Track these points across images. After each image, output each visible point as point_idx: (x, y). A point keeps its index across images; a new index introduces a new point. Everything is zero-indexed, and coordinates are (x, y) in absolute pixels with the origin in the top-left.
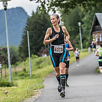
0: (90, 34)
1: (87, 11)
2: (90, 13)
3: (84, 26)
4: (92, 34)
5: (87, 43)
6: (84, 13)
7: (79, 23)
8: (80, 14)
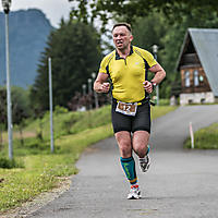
0: (175, 71)
1: (171, 24)
2: (178, 28)
3: (165, 53)
4: (179, 70)
5: (169, 88)
6: (166, 27)
7: (155, 47)
8: (157, 29)
